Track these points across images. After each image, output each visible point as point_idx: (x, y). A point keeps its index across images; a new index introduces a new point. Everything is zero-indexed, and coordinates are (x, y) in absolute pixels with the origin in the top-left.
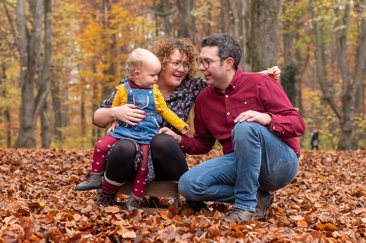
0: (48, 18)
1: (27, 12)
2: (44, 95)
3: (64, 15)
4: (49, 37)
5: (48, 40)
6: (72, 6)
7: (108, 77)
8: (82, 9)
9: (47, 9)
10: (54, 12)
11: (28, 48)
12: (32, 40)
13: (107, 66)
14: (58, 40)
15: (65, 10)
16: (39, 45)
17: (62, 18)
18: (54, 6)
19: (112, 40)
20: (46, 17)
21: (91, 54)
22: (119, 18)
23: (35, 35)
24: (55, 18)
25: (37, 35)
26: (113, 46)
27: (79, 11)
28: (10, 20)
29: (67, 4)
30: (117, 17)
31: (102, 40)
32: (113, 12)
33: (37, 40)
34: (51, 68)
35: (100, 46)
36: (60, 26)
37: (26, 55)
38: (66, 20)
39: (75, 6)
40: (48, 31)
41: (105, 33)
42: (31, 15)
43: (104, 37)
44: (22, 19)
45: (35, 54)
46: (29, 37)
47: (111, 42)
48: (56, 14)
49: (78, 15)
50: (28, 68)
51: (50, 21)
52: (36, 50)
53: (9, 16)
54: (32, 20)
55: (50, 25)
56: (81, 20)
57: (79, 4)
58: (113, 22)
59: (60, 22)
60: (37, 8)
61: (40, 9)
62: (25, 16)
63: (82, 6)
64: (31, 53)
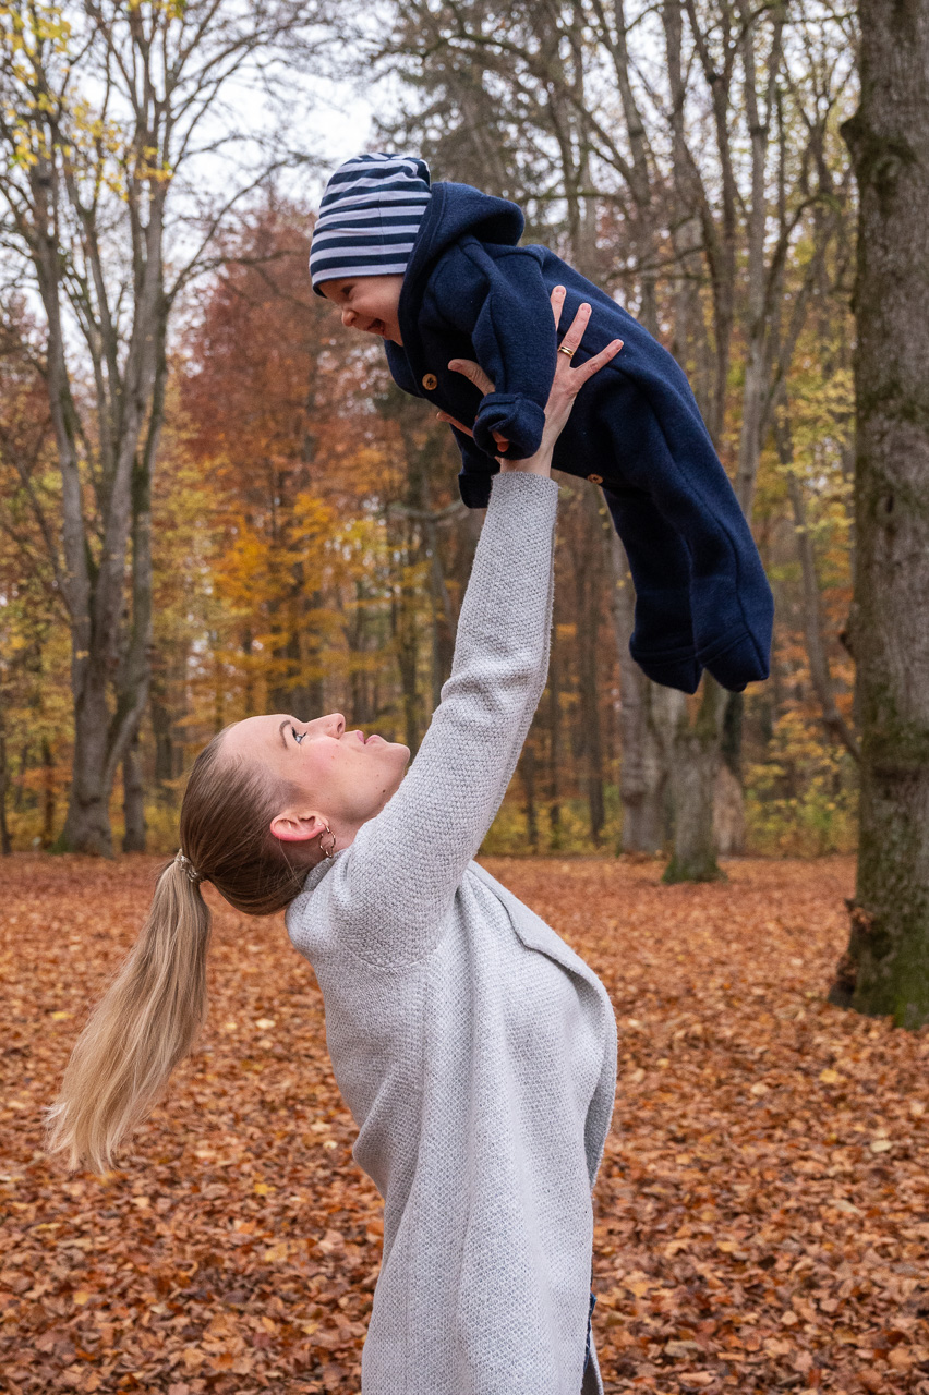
0: (142, 528)
1: (91, 512)
2: (131, 718)
3: (179, 519)
4: (145, 573)
5: (141, 582)
6: (199, 495)
7: (283, 665)
8: (222, 503)
9: (139, 504)
10: (157, 509)
11: (92, 600)
12: (102, 582)
13: (283, 639)
14: (164, 577)
15: (181, 506)
16: (120, 595)
17: (173, 526)
18: (158, 496)
19: (294, 576)
20: (136, 523)
21: (244, 611)
22: (312, 524)
23: (108, 570)
24: (158, 524)
25: (114, 569)
26: (295, 590)
27: (213, 506)
28: (46, 531)
29: (185, 493)
30: (308, 521)
31: (269, 577)
32: (298, 510)
33: (115, 582)
34: (149, 651)
35: (264, 590)
36: (170, 544)
37: (87, 619)
38: (184, 531)
39: (207, 496)
40: (142, 559)
41: (278, 560)
42: (100, 518)
43: (273, 568)
44: (76, 529)
45: (109, 616)
46: (93, 573)
47: (292, 581)
48: (162, 515)
49: (214, 517)
50: (91, 651)
51: (145, 535)
52: (111, 608)
53: (42, 521)
54: (101, 529)
55: (146, 544)
56: (221, 529)
57: (215, 492)
58: (297, 533)
59: (170, 534)
60: (115, 501)
61: (121, 506)
62: (84, 519)
63: (221, 496)
64: (100, 614)
